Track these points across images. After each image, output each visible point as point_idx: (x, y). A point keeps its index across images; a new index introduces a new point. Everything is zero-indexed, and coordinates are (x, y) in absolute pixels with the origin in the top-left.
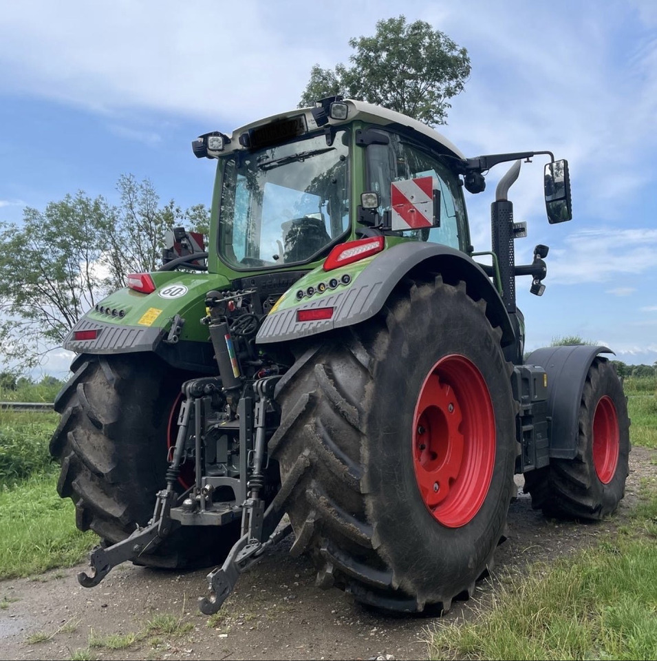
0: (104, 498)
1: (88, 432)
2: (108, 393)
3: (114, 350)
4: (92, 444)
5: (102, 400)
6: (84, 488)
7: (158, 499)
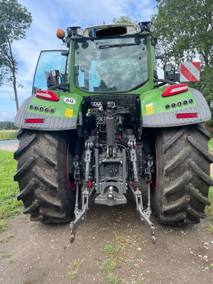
0: (51, 198)
1: (43, 168)
2: (52, 149)
3: (58, 129)
4: (46, 174)
5: (49, 153)
6: (41, 195)
7: (83, 196)
